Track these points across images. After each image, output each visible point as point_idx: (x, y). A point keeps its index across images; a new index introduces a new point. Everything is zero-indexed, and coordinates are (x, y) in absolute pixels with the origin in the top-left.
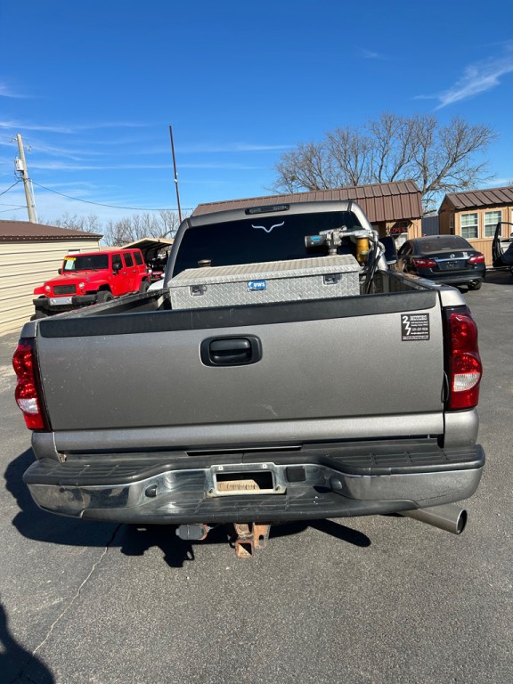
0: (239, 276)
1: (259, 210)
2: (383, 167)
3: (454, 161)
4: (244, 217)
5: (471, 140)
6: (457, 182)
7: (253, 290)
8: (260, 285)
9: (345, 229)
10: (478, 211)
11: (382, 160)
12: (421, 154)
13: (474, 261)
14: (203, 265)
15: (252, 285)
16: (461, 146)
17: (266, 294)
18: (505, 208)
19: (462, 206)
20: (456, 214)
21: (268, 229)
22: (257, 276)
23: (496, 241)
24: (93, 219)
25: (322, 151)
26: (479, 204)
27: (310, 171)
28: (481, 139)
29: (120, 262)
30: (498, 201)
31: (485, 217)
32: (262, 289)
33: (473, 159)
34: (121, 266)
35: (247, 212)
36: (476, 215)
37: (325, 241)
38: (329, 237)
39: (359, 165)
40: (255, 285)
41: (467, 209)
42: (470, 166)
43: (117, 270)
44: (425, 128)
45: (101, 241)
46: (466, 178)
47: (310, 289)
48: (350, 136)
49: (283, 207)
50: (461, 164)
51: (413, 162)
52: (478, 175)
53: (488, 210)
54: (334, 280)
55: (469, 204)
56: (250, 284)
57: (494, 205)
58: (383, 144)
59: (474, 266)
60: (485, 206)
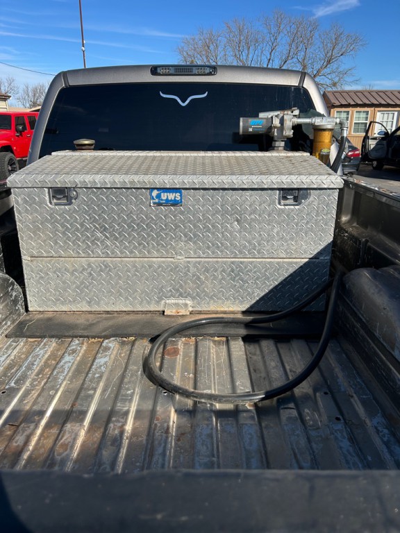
0: (136, 178)
1: (172, 71)
2: (271, 61)
3: (329, 62)
4: (148, 78)
5: (345, 45)
6: (328, 82)
7: (159, 204)
8: (171, 196)
9: (297, 112)
10: (350, 109)
11: (271, 54)
12: (303, 53)
13: (352, 155)
14: (81, 147)
15: (158, 196)
16: (335, 51)
17: (182, 213)
18: (373, 109)
19: (338, 104)
20: (332, 110)
21: (184, 102)
22: (167, 180)
23: (366, 138)
24: (11, 81)
25: (219, 38)
26: (352, 103)
27: (207, 57)
28: (353, 46)
29: (24, 124)
30: (368, 102)
31: (355, 115)
32: (175, 203)
33: (345, 63)
34: (24, 128)
35: (154, 70)
36: (348, 112)
37: (270, 128)
38: (276, 122)
39: (250, 56)
40: (164, 196)
41: (342, 106)
42: (341, 69)
43: (21, 132)
44: (309, 29)
45: (9, 101)
46: (336, 80)
47: (254, 212)
48: (245, 27)
49: (207, 70)
50: (334, 66)
51: (295, 60)
52: (347, 79)
53: (359, 109)
54: (296, 199)
55: (344, 103)
56: (155, 193)
57: (364, 105)
58: (272, 39)
59: (351, 160)
60: (357, 105)
